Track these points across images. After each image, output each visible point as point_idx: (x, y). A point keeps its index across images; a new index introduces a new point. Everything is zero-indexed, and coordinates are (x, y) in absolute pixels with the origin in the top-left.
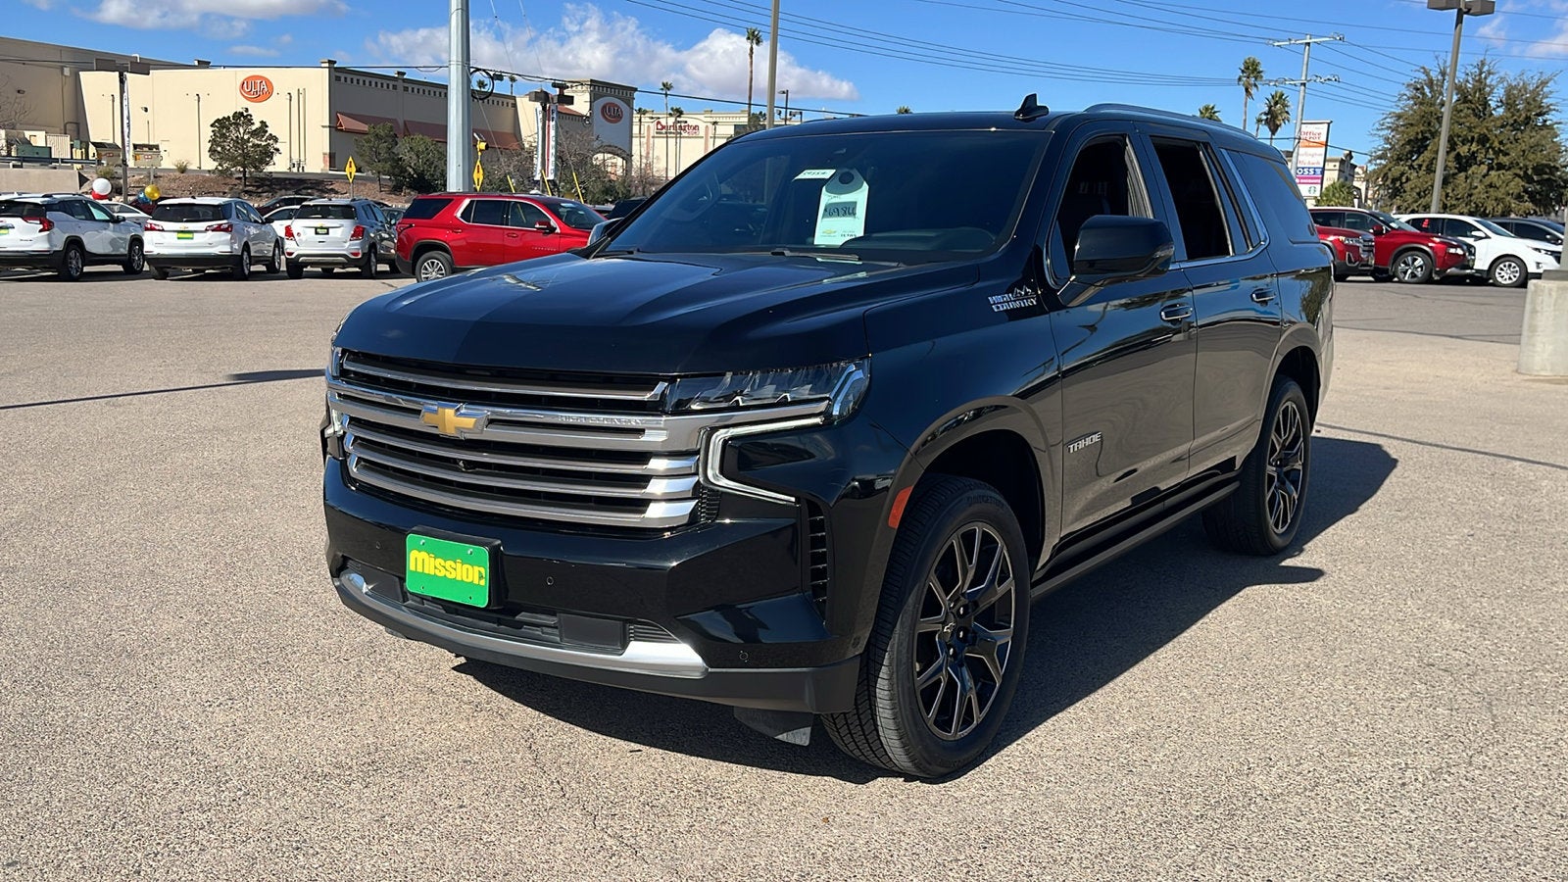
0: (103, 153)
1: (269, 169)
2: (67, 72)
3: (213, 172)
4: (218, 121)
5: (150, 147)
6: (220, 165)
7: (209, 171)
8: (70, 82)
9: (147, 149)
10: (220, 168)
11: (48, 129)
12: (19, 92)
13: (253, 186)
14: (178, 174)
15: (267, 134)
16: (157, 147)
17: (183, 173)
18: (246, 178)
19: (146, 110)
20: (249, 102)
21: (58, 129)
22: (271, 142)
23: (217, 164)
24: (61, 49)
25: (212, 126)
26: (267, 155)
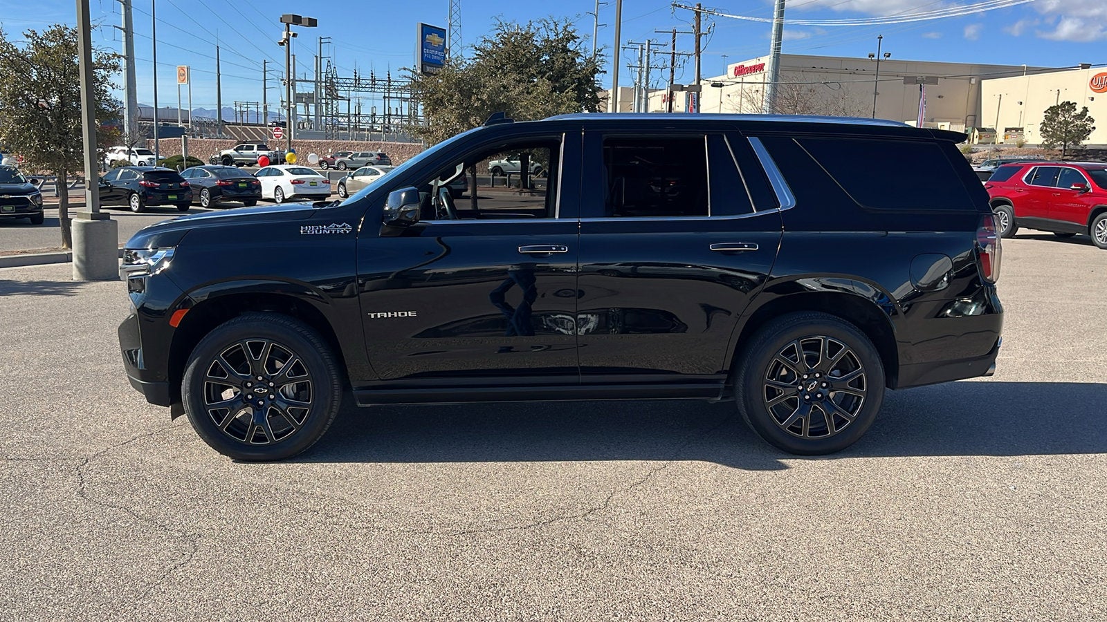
0: (984, 135)
1: (1084, 142)
2: (973, 81)
3: (1041, 146)
4: (1051, 108)
5: (1017, 130)
6: (1047, 141)
7: (1038, 146)
8: (974, 88)
9: (1014, 131)
10: (1046, 143)
11: (952, 120)
12: (939, 97)
13: (1071, 155)
14: (1016, 148)
15: (1086, 117)
16: (1022, 129)
17: (1020, 147)
18: (1065, 150)
19: (1021, 103)
20: (1095, 93)
21: (961, 120)
22: (1089, 122)
23: (1044, 139)
24: (972, 66)
25: (1045, 112)
26: (1085, 132)
